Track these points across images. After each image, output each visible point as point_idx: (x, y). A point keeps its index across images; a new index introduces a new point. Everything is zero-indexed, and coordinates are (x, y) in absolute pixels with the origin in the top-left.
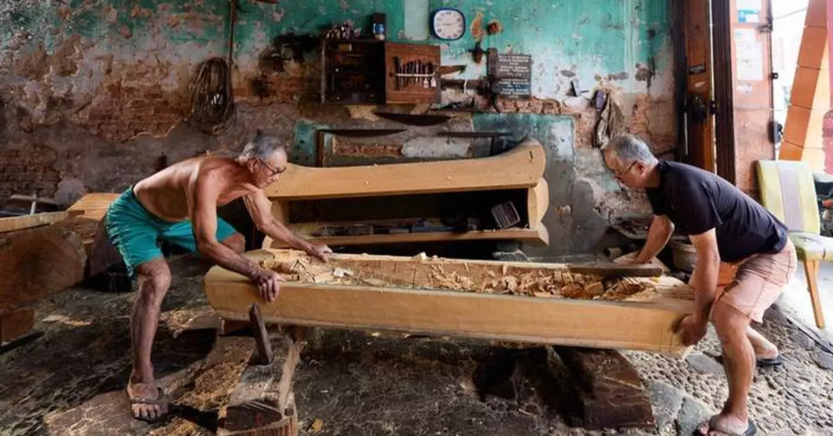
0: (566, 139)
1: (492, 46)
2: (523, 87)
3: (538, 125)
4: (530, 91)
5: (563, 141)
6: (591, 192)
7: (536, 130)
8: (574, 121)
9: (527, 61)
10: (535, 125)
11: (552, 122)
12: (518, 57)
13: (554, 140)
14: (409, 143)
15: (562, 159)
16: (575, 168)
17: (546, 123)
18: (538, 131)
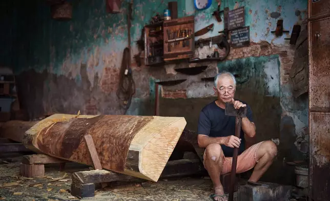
0: (275, 77)
1: (226, 6)
2: (245, 35)
3: (255, 66)
4: (249, 38)
5: (272, 78)
6: (294, 126)
7: (254, 71)
8: (280, 59)
9: (242, 12)
10: (253, 66)
11: (265, 62)
12: (238, 11)
13: (266, 78)
14: (189, 88)
15: (272, 96)
16: (281, 104)
17: (260, 63)
18: (255, 72)
